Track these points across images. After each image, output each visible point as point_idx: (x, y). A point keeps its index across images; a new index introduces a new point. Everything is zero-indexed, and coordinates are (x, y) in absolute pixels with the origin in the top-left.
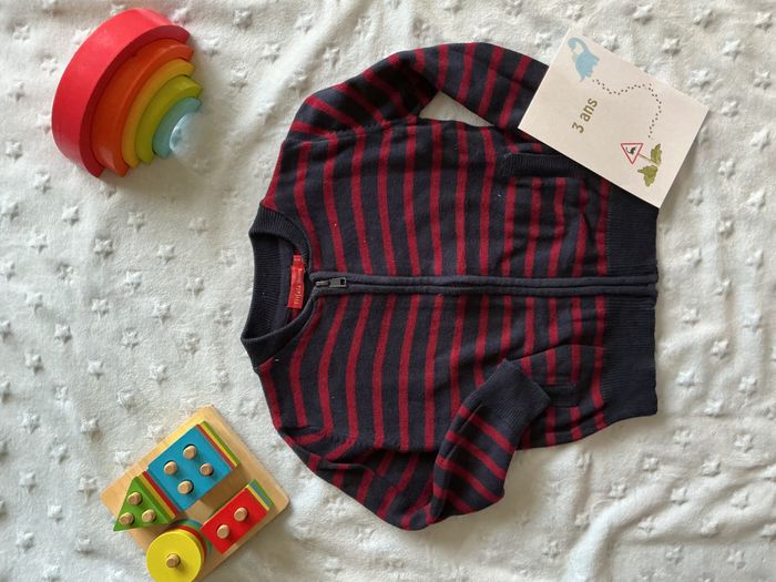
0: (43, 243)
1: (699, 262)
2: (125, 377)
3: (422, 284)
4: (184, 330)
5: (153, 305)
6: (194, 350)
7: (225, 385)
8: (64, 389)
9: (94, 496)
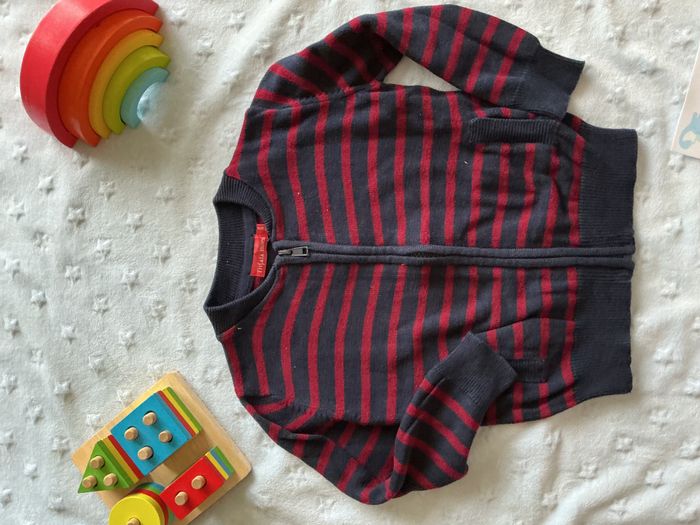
0: (20, 211)
1: (679, 233)
2: (95, 343)
3: (385, 253)
4: (152, 297)
5: (122, 272)
6: (161, 317)
7: (190, 352)
8: (39, 352)
9: (67, 456)
